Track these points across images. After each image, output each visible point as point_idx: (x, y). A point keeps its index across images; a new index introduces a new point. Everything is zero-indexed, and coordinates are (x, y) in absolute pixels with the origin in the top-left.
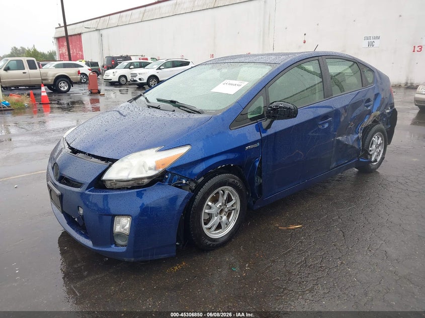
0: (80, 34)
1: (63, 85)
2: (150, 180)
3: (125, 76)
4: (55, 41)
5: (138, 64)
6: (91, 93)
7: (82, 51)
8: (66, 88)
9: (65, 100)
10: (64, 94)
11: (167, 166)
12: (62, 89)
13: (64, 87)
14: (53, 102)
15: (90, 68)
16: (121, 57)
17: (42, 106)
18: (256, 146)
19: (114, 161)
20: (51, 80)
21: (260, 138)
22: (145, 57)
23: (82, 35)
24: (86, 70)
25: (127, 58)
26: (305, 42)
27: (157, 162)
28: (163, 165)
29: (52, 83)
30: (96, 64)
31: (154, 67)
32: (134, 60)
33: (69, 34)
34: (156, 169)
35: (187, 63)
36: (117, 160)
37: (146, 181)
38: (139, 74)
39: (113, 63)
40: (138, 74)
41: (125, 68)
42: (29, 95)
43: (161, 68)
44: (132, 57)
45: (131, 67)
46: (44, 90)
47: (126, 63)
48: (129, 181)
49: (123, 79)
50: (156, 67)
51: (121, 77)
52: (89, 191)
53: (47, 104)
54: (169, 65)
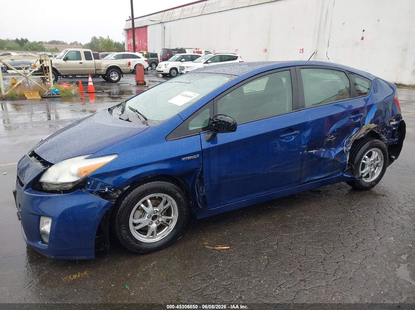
0: (146, 27)
1: (114, 75)
2: (74, 185)
3: (176, 69)
4: (125, 32)
5: (190, 56)
6: (138, 84)
7: (146, 42)
8: (117, 78)
9: (115, 89)
10: (114, 84)
11: (88, 173)
12: (113, 79)
13: (114, 77)
14: (98, 91)
15: (146, 59)
16: (177, 49)
17: (87, 94)
18: (195, 157)
19: (51, 165)
20: (103, 70)
21: (201, 150)
22: (200, 50)
23: (148, 28)
24: (143, 61)
25: (182, 51)
26: (363, 39)
27: (80, 170)
28: (84, 172)
29: (105, 73)
30: (155, 55)
31: (202, 61)
32: (189, 53)
33: (135, 26)
34: (78, 175)
35: (235, 58)
36: (54, 164)
37: (71, 186)
38: (187, 67)
39: (168, 55)
40: (185, 68)
41: (176, 61)
42: (77, 83)
43: (209, 61)
44: (187, 50)
45: (183, 60)
46: (91, 80)
47: (177, 56)
48: (57, 185)
49: (174, 71)
50: (204, 61)
51: (172, 69)
52: (26, 192)
53: (92, 93)
54: (217, 59)
